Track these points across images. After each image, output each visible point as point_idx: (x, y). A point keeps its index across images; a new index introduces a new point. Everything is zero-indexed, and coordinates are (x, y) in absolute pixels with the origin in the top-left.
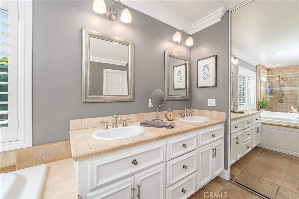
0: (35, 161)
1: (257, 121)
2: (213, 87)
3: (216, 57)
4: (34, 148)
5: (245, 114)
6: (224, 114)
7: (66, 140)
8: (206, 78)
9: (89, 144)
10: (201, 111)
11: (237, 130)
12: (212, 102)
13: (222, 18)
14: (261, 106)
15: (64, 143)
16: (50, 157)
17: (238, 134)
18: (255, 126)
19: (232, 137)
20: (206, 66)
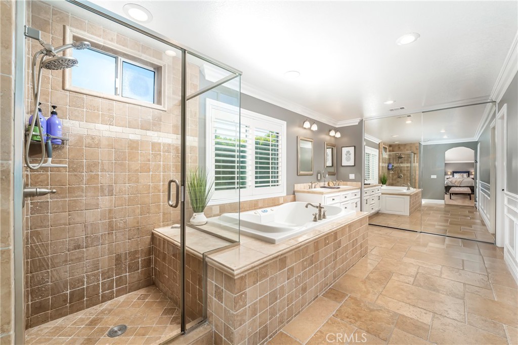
1: (379, 192)
2: (353, 166)
3: (355, 147)
4: (287, 197)
5: (371, 185)
6: (360, 183)
8: (348, 159)
10: (345, 182)
11: (366, 194)
12: (352, 176)
13: (359, 123)
14: (383, 181)
17: (367, 198)
18: (377, 195)
19: (364, 198)
20: (348, 152)
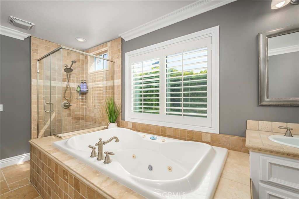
0: (220, 144)
4: (220, 135)
7: (243, 137)
9: (262, 142)
15: (241, 139)
16: (230, 146)
